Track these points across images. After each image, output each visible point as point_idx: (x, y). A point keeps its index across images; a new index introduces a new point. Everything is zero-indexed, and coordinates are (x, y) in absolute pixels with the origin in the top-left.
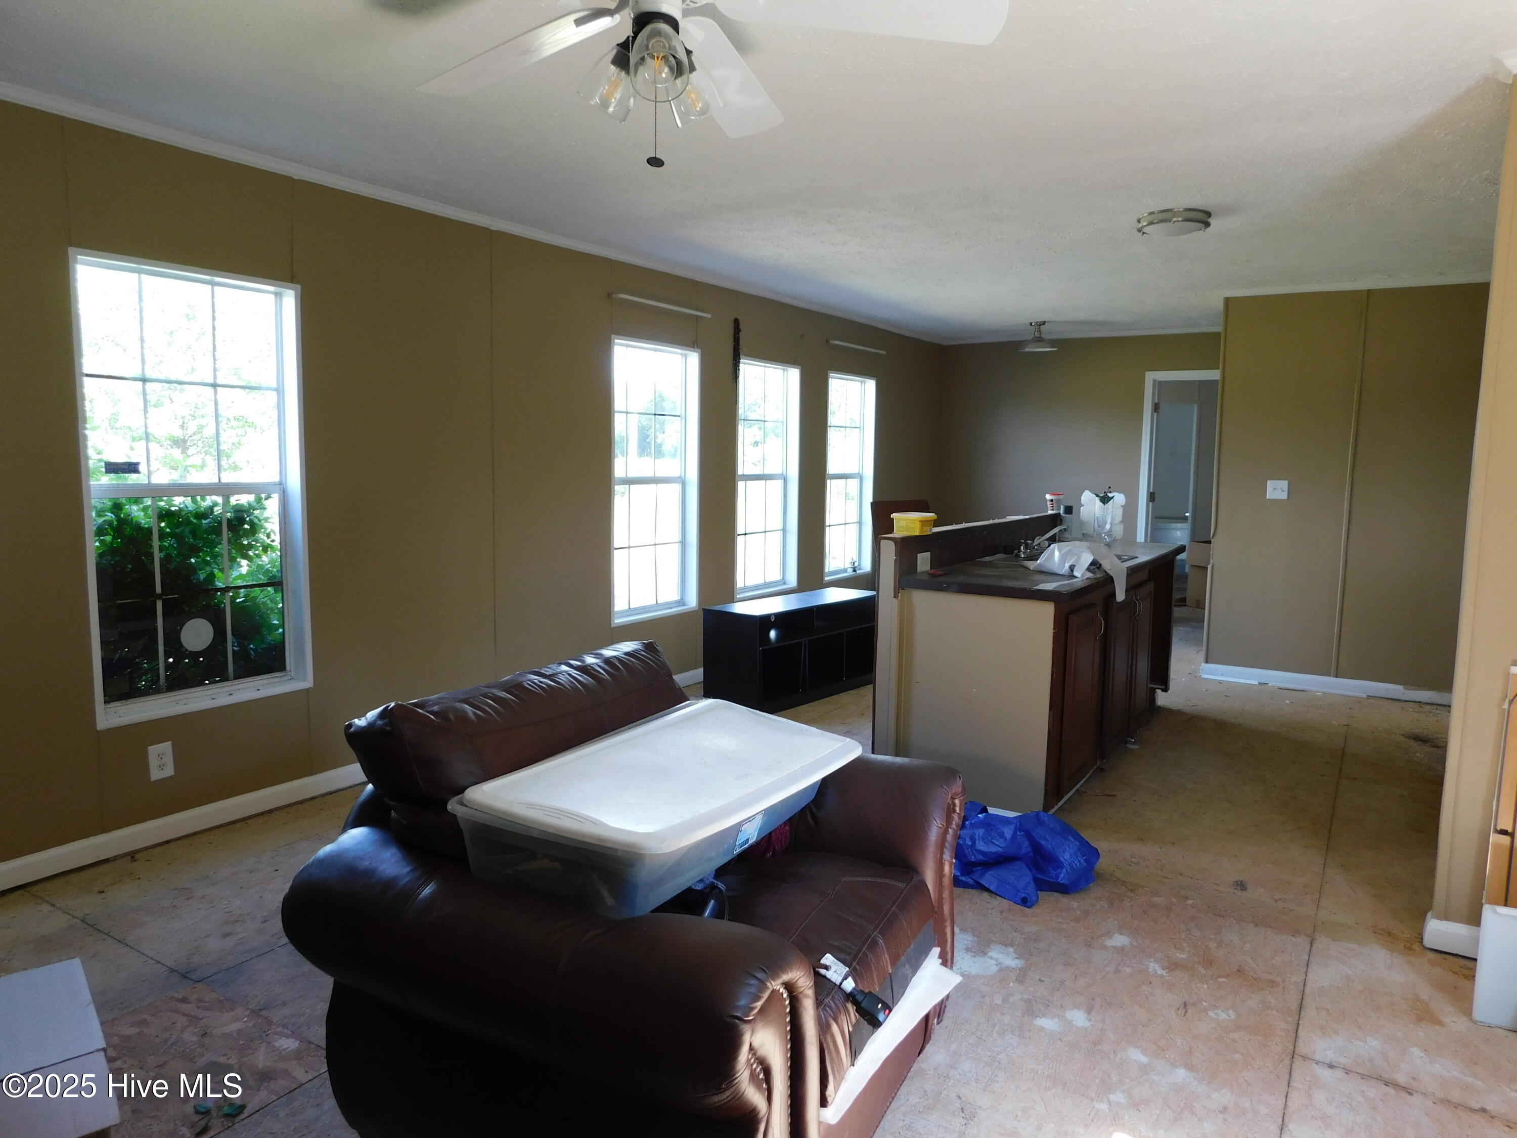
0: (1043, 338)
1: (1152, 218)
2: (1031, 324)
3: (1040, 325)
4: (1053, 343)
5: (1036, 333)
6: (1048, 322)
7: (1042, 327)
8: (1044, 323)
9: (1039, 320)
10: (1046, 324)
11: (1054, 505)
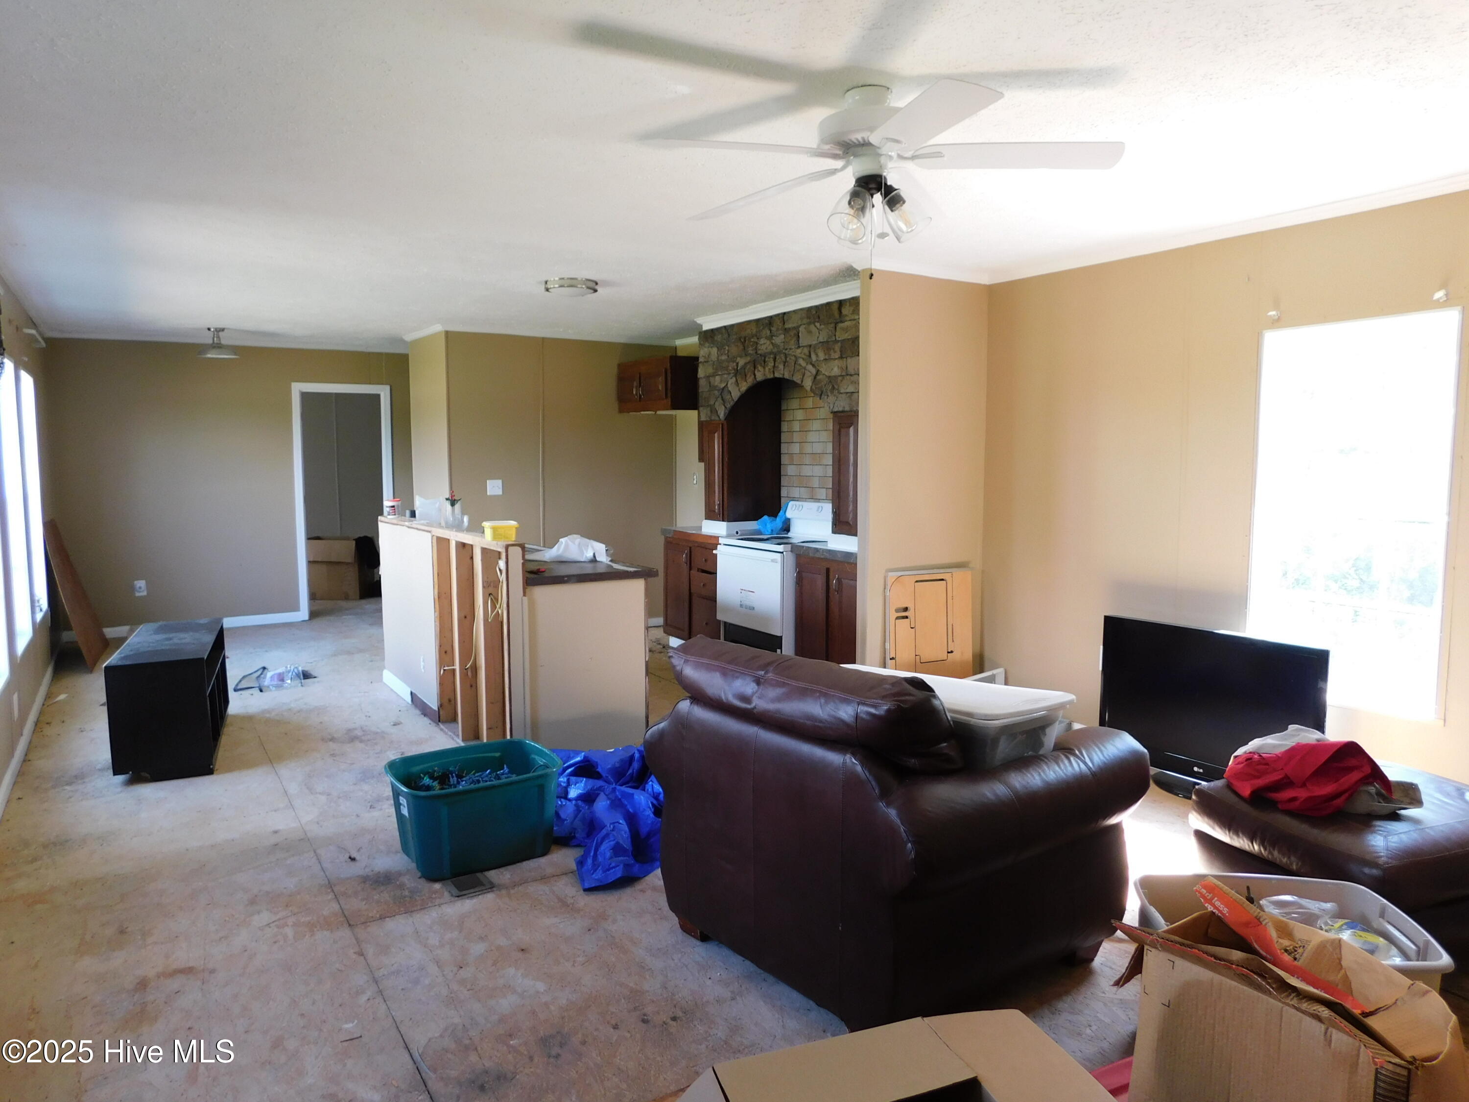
0: (222, 344)
1: (562, 282)
2: (209, 329)
3: (220, 331)
4: (235, 349)
5: (215, 339)
6: (228, 329)
7: (221, 333)
8: (223, 330)
9: (218, 327)
10: (225, 330)
11: (396, 510)
